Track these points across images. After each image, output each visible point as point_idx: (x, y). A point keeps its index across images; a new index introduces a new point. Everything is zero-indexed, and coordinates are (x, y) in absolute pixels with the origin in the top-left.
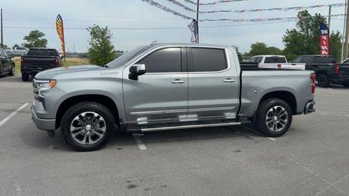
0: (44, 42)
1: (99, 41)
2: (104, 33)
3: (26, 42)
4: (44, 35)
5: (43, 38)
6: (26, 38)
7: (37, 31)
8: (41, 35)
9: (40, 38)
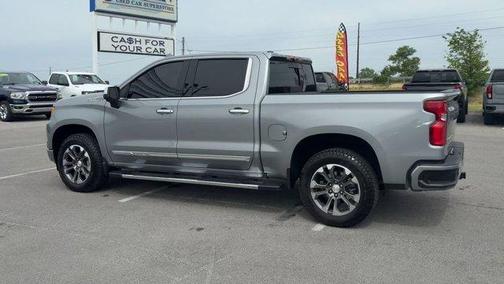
0: (416, 61)
1: (461, 54)
2: (471, 40)
3: (391, 63)
4: (414, 51)
5: (415, 55)
6: (392, 58)
7: (405, 47)
8: (412, 51)
9: (410, 57)
